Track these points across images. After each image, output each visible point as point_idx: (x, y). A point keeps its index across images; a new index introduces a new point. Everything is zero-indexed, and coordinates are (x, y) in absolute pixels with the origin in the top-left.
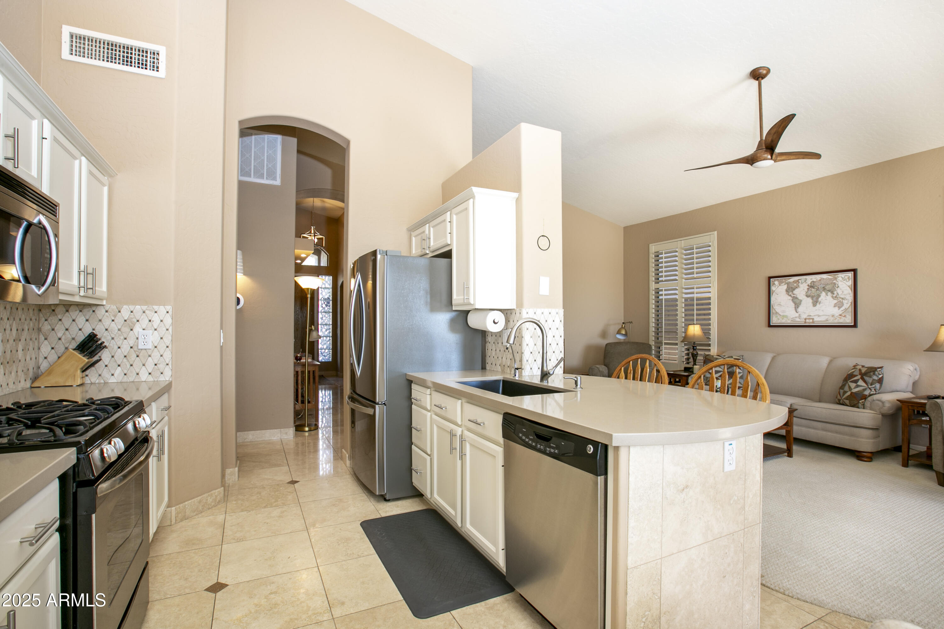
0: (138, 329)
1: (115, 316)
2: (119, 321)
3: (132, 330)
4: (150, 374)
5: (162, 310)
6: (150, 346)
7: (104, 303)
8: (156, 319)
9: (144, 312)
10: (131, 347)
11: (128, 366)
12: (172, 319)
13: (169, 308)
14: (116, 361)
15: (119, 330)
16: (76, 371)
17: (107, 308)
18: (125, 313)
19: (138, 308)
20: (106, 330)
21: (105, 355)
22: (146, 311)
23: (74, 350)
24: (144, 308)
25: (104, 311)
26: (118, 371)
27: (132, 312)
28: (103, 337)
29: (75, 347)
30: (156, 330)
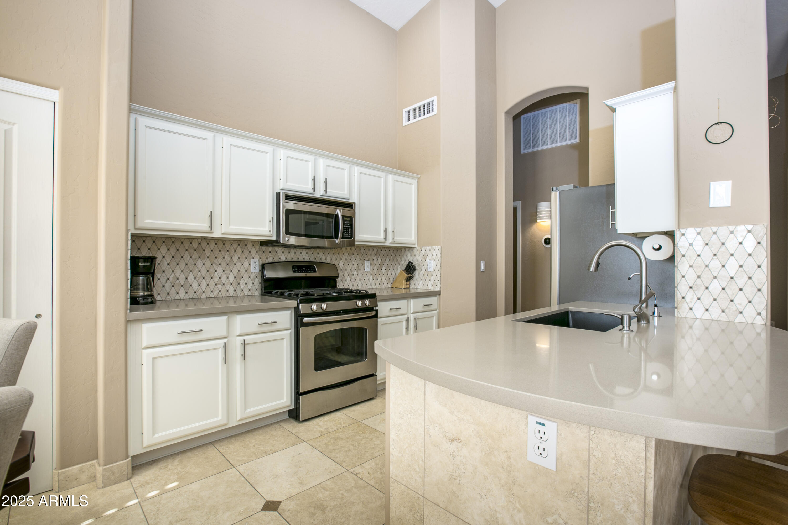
0: (428, 260)
1: (420, 253)
2: (421, 255)
3: (426, 260)
4: (432, 285)
5: (437, 248)
6: (432, 270)
7: (416, 246)
8: (434, 254)
9: (430, 250)
10: (425, 270)
11: (424, 280)
12: (441, 254)
13: (439, 247)
14: (420, 277)
15: (421, 260)
16: (403, 281)
17: (417, 249)
18: (423, 252)
19: (428, 248)
20: (417, 260)
21: (416, 274)
22: (431, 250)
23: (403, 270)
24: (430, 247)
25: (416, 250)
26: (421, 283)
27: (426, 250)
28: (415, 263)
29: (404, 269)
30: (434, 260)
